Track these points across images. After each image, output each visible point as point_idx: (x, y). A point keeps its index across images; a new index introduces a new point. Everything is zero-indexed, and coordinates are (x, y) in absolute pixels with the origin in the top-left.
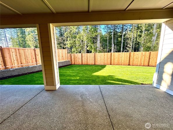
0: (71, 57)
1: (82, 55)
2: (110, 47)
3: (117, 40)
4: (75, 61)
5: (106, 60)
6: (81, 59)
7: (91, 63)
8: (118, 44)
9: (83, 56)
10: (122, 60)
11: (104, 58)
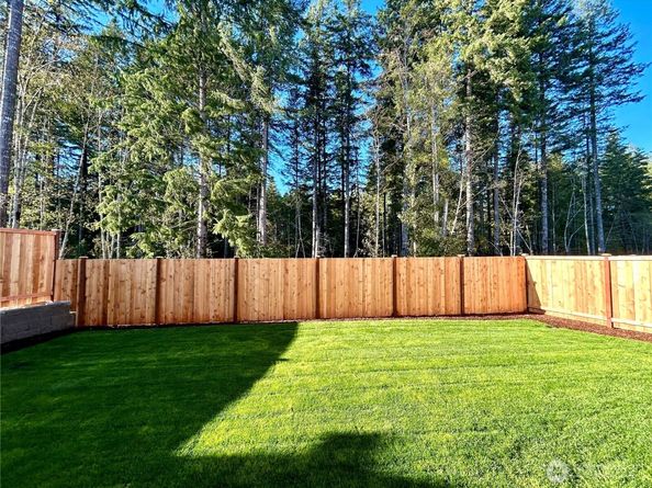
0: (84, 279)
1: (164, 266)
2: (307, 239)
3: (330, 216)
4: (110, 306)
5: (295, 297)
6: (150, 293)
7: (212, 314)
8: (332, 229)
9: (164, 275)
10: (364, 291)
11: (286, 284)
